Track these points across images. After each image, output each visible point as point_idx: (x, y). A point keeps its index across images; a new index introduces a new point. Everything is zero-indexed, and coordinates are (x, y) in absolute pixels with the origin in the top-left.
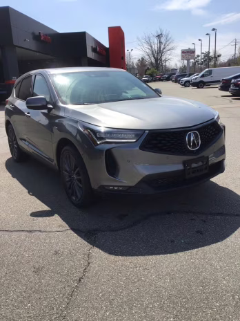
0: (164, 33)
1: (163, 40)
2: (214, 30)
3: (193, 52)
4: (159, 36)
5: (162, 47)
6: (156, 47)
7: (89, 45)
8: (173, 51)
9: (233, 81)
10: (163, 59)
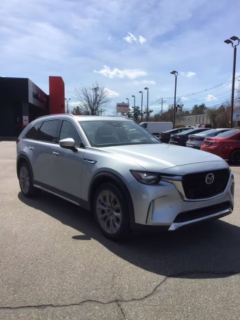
0: (100, 86)
1: (99, 93)
2: (146, 89)
3: (127, 106)
4: (96, 89)
5: (98, 99)
6: (92, 99)
7: (31, 90)
8: (108, 104)
9: (172, 135)
10: (99, 110)
